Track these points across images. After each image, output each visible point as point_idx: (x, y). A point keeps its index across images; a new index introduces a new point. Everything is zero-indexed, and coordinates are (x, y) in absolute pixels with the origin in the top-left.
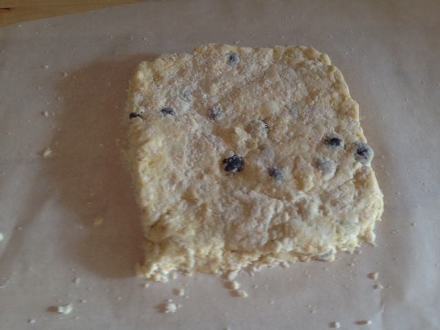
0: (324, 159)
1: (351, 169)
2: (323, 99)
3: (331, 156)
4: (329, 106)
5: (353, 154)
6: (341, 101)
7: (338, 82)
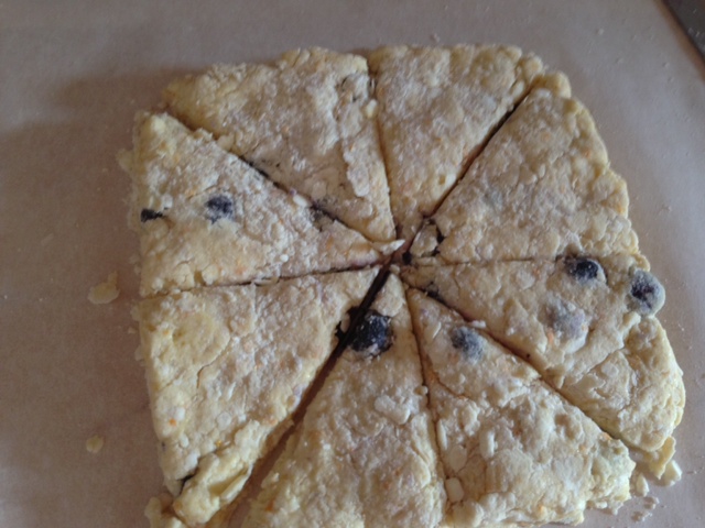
0: (565, 306)
1: (620, 329)
2: (555, 171)
3: (578, 300)
4: (567, 186)
5: (624, 296)
6: (591, 175)
7: (584, 135)
